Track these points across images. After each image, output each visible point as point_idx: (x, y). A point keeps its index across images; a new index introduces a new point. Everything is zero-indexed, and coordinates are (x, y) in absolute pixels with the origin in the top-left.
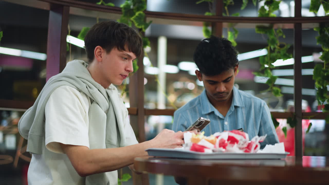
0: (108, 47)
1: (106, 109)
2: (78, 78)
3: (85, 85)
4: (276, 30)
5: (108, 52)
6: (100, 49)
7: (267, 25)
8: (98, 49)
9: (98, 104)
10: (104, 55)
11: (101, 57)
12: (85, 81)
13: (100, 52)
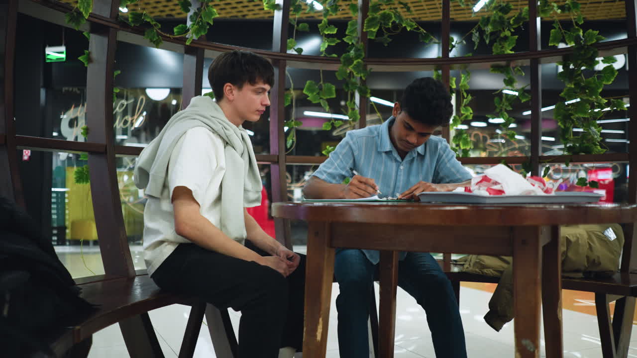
0: (239, 83)
1: (241, 153)
2: (213, 118)
3: (221, 126)
4: (514, 68)
5: (240, 88)
6: (230, 87)
7: (503, 63)
8: (227, 87)
9: (233, 147)
10: (235, 92)
11: (233, 95)
12: (221, 122)
13: (231, 89)
